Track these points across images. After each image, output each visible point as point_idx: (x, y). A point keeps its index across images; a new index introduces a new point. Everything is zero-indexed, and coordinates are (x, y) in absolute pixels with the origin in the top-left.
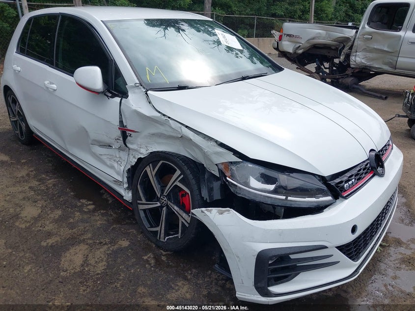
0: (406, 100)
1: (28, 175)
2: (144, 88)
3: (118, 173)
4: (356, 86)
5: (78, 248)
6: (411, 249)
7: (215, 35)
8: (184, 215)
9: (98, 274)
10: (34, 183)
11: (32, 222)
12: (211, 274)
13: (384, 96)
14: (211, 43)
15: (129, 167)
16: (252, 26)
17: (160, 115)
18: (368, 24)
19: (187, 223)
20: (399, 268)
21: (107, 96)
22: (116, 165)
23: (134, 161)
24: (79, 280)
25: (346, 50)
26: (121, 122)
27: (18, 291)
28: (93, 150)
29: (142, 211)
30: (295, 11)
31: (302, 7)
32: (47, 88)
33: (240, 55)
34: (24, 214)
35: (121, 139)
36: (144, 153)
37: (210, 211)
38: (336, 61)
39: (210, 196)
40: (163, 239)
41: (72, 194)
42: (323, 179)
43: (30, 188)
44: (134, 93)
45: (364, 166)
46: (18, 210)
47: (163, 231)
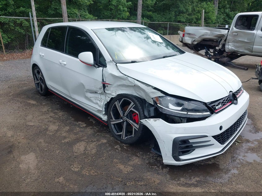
0: (257, 70)
1: (48, 110)
2: (115, 62)
3: (100, 106)
4: (229, 63)
5: (81, 143)
6: (254, 144)
7: (144, 34)
8: (136, 125)
9: (93, 154)
10: (52, 114)
11: (55, 132)
12: (149, 154)
13: (246, 68)
14: (143, 38)
15: (106, 102)
16: (166, 28)
17: (123, 75)
18: (235, 27)
19: (137, 128)
20: (247, 152)
21: (96, 67)
22: (99, 102)
23: (109, 100)
24: (84, 157)
25: (222, 42)
26: (103, 80)
27: (55, 161)
28: (86, 95)
29: (113, 125)
30: (192, 19)
31: (196, 17)
32: (61, 63)
33: (160, 45)
34: (50, 128)
35: (103, 88)
36: (114, 95)
37: (150, 120)
38: (217, 48)
39: (149, 114)
40: (124, 138)
41: (73, 119)
42: (205, 104)
43: (50, 116)
44: (110, 65)
45: (226, 99)
46: (47, 126)
47: (124, 134)
